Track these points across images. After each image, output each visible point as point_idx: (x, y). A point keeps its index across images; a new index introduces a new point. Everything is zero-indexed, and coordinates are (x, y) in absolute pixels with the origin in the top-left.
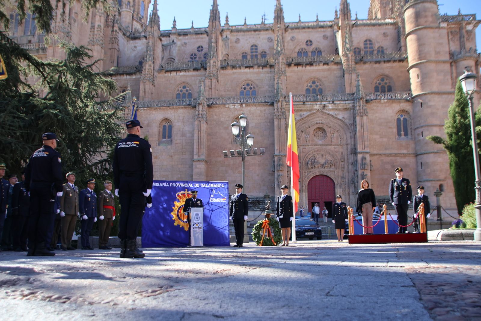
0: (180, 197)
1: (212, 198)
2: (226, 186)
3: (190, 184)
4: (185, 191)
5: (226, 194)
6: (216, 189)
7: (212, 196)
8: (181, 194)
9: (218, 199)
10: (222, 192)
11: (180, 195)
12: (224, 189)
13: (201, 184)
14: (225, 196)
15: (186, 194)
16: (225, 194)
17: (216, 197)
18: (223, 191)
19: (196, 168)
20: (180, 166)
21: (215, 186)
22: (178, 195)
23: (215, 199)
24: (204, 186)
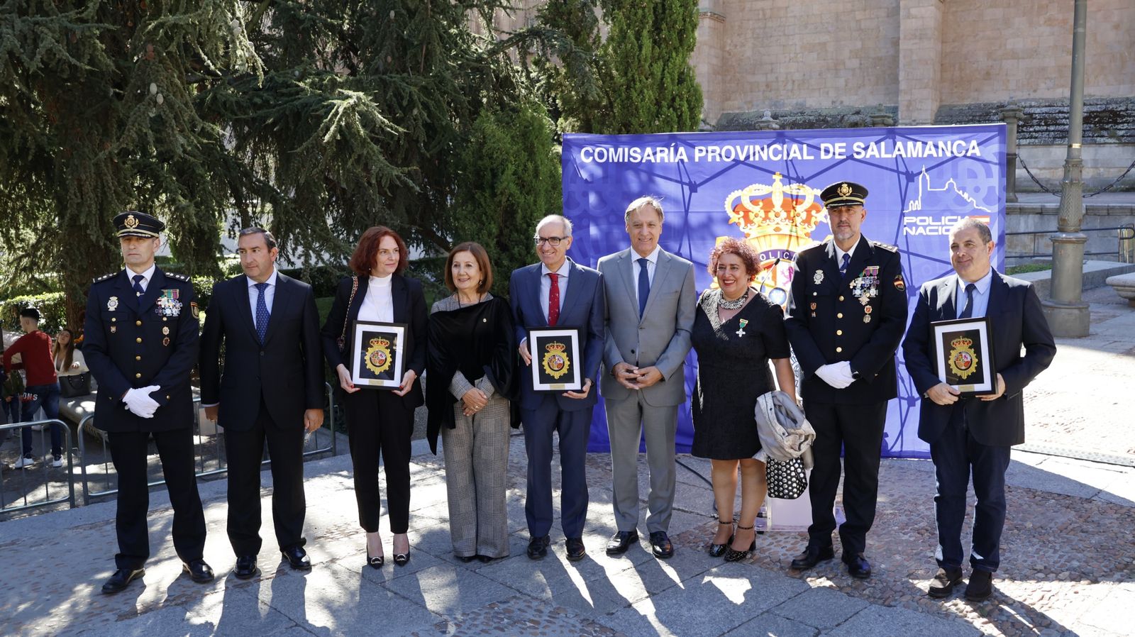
0: (747, 212)
1: (916, 213)
2: (993, 150)
3: (795, 147)
4: (770, 183)
5: (991, 189)
6: (937, 165)
7: (914, 205)
8: (754, 200)
9: (945, 220)
10: (970, 184)
11: (746, 203)
12: (978, 167)
13: (858, 145)
14: (987, 201)
15: (778, 200)
16: (983, 193)
17: (936, 207)
18: (973, 175)
19: (909, 16)
20: (859, 15)
21: (930, 150)
22: (737, 206)
23: (929, 220)
24: (873, 152)
